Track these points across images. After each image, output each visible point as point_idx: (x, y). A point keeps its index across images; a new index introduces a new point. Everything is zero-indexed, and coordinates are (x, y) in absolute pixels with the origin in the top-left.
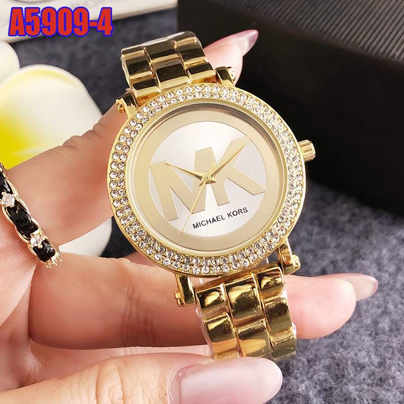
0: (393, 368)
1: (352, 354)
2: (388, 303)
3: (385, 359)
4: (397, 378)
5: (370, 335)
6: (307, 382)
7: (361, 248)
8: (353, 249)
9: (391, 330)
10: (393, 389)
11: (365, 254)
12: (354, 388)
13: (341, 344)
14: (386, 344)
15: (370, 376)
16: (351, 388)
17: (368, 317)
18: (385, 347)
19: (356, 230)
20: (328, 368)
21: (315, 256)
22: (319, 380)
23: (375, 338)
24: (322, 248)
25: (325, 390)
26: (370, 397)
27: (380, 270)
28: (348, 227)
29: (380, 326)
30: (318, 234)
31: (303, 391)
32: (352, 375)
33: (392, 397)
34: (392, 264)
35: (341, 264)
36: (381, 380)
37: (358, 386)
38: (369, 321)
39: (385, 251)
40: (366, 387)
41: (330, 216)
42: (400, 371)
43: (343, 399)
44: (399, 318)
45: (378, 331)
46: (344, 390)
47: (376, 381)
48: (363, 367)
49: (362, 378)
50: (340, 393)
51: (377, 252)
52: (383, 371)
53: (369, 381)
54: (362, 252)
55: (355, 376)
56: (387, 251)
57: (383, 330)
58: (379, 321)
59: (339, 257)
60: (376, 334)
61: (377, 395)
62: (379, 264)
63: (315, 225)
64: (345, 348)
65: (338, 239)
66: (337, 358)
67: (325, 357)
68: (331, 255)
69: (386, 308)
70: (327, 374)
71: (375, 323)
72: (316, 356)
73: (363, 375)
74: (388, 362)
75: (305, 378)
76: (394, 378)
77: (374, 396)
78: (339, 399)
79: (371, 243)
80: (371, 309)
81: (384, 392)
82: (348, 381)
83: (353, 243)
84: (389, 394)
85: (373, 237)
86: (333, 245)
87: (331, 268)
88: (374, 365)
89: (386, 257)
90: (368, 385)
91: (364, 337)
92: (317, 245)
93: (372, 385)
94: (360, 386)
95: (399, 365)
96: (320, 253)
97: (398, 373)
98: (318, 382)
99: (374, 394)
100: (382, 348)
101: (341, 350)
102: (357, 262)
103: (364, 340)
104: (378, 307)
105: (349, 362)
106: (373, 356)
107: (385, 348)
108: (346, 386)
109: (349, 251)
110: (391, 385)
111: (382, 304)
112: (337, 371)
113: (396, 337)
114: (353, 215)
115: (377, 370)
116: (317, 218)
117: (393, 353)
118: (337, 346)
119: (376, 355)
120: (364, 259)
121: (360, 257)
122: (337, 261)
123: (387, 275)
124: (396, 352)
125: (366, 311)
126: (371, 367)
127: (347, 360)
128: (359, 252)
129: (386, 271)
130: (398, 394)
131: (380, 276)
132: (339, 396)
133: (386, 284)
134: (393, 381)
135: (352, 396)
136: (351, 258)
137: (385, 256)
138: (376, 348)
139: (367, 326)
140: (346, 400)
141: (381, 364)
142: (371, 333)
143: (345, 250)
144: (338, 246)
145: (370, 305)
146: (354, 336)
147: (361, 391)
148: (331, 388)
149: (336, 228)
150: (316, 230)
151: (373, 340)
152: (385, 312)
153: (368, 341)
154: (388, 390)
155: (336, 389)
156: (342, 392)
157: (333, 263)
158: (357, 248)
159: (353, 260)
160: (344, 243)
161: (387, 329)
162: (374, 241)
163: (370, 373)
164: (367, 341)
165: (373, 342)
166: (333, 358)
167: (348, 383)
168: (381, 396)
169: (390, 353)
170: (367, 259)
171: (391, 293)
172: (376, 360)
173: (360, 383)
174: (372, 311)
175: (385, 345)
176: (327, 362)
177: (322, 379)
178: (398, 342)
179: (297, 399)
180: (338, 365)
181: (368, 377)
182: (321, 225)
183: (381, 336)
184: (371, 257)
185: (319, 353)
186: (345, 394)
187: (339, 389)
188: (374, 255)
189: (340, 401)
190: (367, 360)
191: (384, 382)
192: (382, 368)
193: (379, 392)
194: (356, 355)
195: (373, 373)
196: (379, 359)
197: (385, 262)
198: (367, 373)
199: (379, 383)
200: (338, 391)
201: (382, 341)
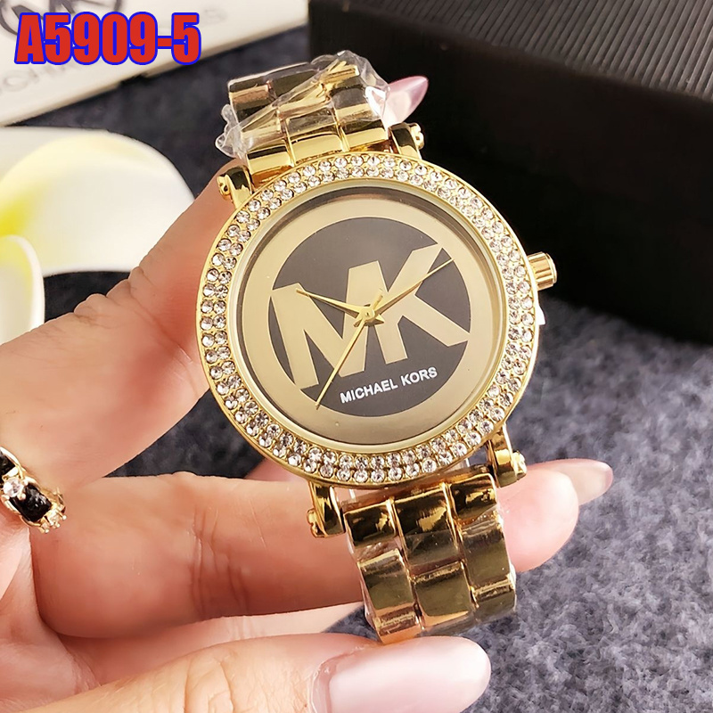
0: (683, 615)
1: (614, 593)
2: (671, 504)
3: (668, 599)
4: (690, 630)
5: (643, 560)
6: (541, 643)
7: (623, 413)
8: (609, 415)
9: (677, 551)
10: (684, 650)
11: (629, 423)
12: (620, 649)
13: (596, 575)
14: (671, 574)
15: (645, 629)
16: (615, 650)
17: (638, 530)
18: (669, 579)
19: (615, 382)
20: (575, 618)
21: (547, 428)
22: (560, 638)
23: (651, 564)
24: (558, 415)
25: (572, 655)
26: (648, 664)
27: (655, 449)
28: (599, 378)
29: (659, 544)
30: (550, 391)
31: (534, 657)
32: (616, 629)
33: (683, 664)
34: (676, 438)
35: (590, 440)
36: (663, 635)
37: (625, 646)
38: (640, 536)
39: (662, 418)
40: (639, 648)
41: (568, 360)
42: (693, 619)
43: (601, 669)
44: (689, 530)
45: (656, 552)
46: (604, 654)
47: (654, 638)
48: (633, 614)
49: (632, 632)
50: (596, 659)
51: (650, 419)
52: (666, 621)
53: (644, 638)
54: (624, 419)
55: (621, 629)
56: (665, 417)
57: (663, 551)
58: (657, 536)
59: (588, 429)
60: (654, 558)
61: (658, 662)
62: (653, 439)
63: (546, 377)
64: (603, 583)
65: (585, 398)
66: (589, 600)
67: (569, 598)
68: (572, 426)
69: (668, 512)
70: (574, 627)
71: (651, 538)
72: (554, 597)
73: (634, 627)
74: (674, 604)
75: (537, 635)
76: (684, 631)
77: (653, 663)
78: (595, 669)
79: (638, 404)
80: (642, 515)
81: (669, 655)
82: (609, 639)
83: (609, 405)
84: (678, 658)
85: (642, 395)
86: (576, 408)
87: (573, 448)
88: (650, 611)
89: (665, 427)
90: (643, 644)
91: (633, 563)
92: (548, 409)
93: (649, 644)
94: (629, 646)
95: (693, 608)
96: (555, 423)
97: (692, 623)
98: (560, 642)
99: (652, 659)
100: (664, 581)
101: (596, 586)
102: (617, 437)
103: (632, 569)
104: (655, 512)
105: (610, 607)
106: (648, 595)
107: (670, 581)
108: (606, 648)
109: (603, 418)
110: (681, 644)
111: (661, 507)
112: (590, 622)
113: (686, 561)
114: (608, 357)
115: (657, 619)
117: (681, 589)
118: (589, 580)
119: (654, 592)
120: (627, 432)
121: (620, 428)
122: (583, 436)
123: (666, 458)
124: (687, 588)
125: (635, 519)
126: (647, 613)
127: (606, 603)
128: (619, 420)
129: (666, 451)
130: (693, 657)
132: (595, 663)
133: (666, 473)
134: (684, 636)
135: (617, 664)
136: (607, 430)
137: (663, 423)
138: (654, 581)
139: (638, 545)
140: (606, 671)
141: (663, 609)
142: (645, 557)
143: (596, 417)
144: (584, 410)
145: (641, 510)
146: (616, 563)
147: (632, 654)
148: (581, 651)
149: (579, 381)
150: (547, 384)
151: (648, 568)
152: (668, 520)
153: (640, 571)
154: (676, 651)
155: (589, 653)
156: (599, 658)
157: (578, 439)
158: (617, 414)
159: (610, 434)
160: (593, 405)
161: (671, 547)
162: (644, 402)
163: (646, 624)
164: (639, 569)
165: (648, 571)
166: (583, 600)
167: (609, 642)
168: (666, 664)
169: (677, 589)
170: (634, 432)
171: (675, 487)
172: (654, 601)
173: (630, 641)
174: (645, 519)
175: (667, 576)
176: (573, 607)
177: (566, 635)
178: (690, 571)
179: (526, 671)
180: (592, 612)
181: (641, 631)
182: (554, 375)
183: (661, 561)
184: (640, 427)
185: (558, 592)
186: (604, 661)
187: (594, 653)
188: (644, 424)
189: (596, 673)
190: (637, 602)
191: (669, 639)
192: (666, 615)
193: (661, 656)
194: (620, 594)
195: (650, 625)
196: (659, 600)
197: (664, 435)
198: (641, 623)
199: (661, 640)
200: (593, 656)
201: (663, 569)
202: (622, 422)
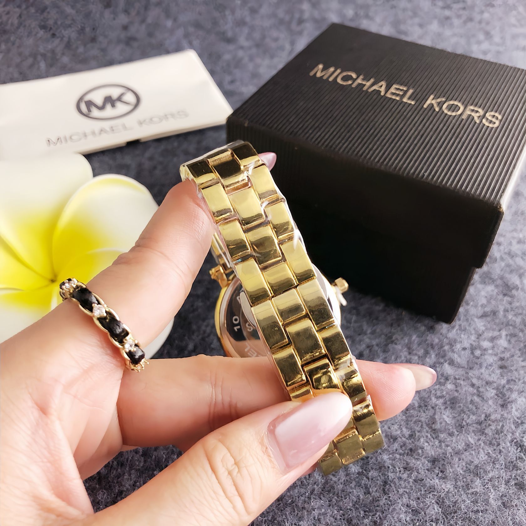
0: (422, 440)
3: (414, 432)
4: (425, 448)
7: (394, 334)
8: (387, 335)
9: (420, 407)
10: (422, 459)
11: (397, 339)
14: (416, 418)
16: (385, 457)
18: (415, 421)
19: (389, 318)
23: (406, 413)
24: (360, 334)
26: (402, 465)
27: (410, 353)
28: (382, 315)
30: (356, 322)
32: (386, 446)
33: (421, 465)
34: (421, 348)
35: (376, 348)
36: (411, 450)
37: (391, 456)
39: (414, 337)
40: (398, 456)
41: (366, 306)
42: (427, 442)
43: (378, 467)
44: (427, 396)
46: (379, 460)
47: (406, 452)
48: (395, 439)
49: (395, 448)
50: (375, 462)
51: (408, 338)
52: (413, 443)
53: (401, 451)
54: (394, 338)
55: (389, 447)
56: (416, 337)
57: (413, 406)
59: (374, 343)
61: (407, 464)
62: (409, 348)
63: (353, 315)
65: (374, 326)
68: (367, 341)
73: (396, 446)
74: (417, 434)
76: (422, 448)
77: (405, 464)
79: (402, 330)
81: (414, 461)
82: (383, 451)
83: (386, 330)
84: (418, 463)
85: (404, 325)
86: (369, 331)
87: (366, 352)
89: (416, 342)
90: (400, 454)
92: (355, 331)
93: (403, 455)
95: (427, 436)
97: (426, 444)
99: (405, 462)
100: (412, 422)
102: (390, 346)
106: (404, 429)
107: (415, 422)
108: (380, 456)
109: (383, 336)
110: (420, 455)
113: (424, 412)
115: (408, 441)
116: (355, 308)
117: (422, 426)
119: (407, 428)
120: (396, 344)
121: (392, 342)
122: (373, 346)
123: (416, 358)
124: (425, 426)
126: (403, 438)
128: (392, 338)
129: (416, 354)
130: (427, 462)
131: (411, 358)
134: (422, 450)
135: (386, 465)
136: (385, 343)
137: (414, 340)
138: (407, 422)
140: (380, 468)
141: (411, 436)
143: (380, 336)
144: (373, 333)
149: (371, 316)
150: (354, 318)
151: (404, 415)
154: (417, 459)
155: (372, 458)
156: (377, 461)
157: (369, 347)
158: (391, 334)
159: (386, 345)
160: (378, 330)
162: (405, 328)
163: (402, 444)
165: (404, 417)
168: (411, 465)
169: (419, 426)
170: (399, 344)
172: (407, 432)
173: (394, 453)
175: (414, 419)
178: (426, 417)
181: (400, 448)
182: (358, 314)
183: (411, 411)
184: (402, 342)
186: (379, 463)
187: (374, 458)
188: (404, 341)
189: (376, 469)
190: (399, 432)
191: (414, 452)
192: (412, 440)
193: (409, 461)
194: (389, 428)
195: (404, 444)
196: (410, 432)
197: (415, 346)
198: (399, 444)
199: (410, 453)
200: (373, 460)
201: (412, 416)
202: (394, 339)
